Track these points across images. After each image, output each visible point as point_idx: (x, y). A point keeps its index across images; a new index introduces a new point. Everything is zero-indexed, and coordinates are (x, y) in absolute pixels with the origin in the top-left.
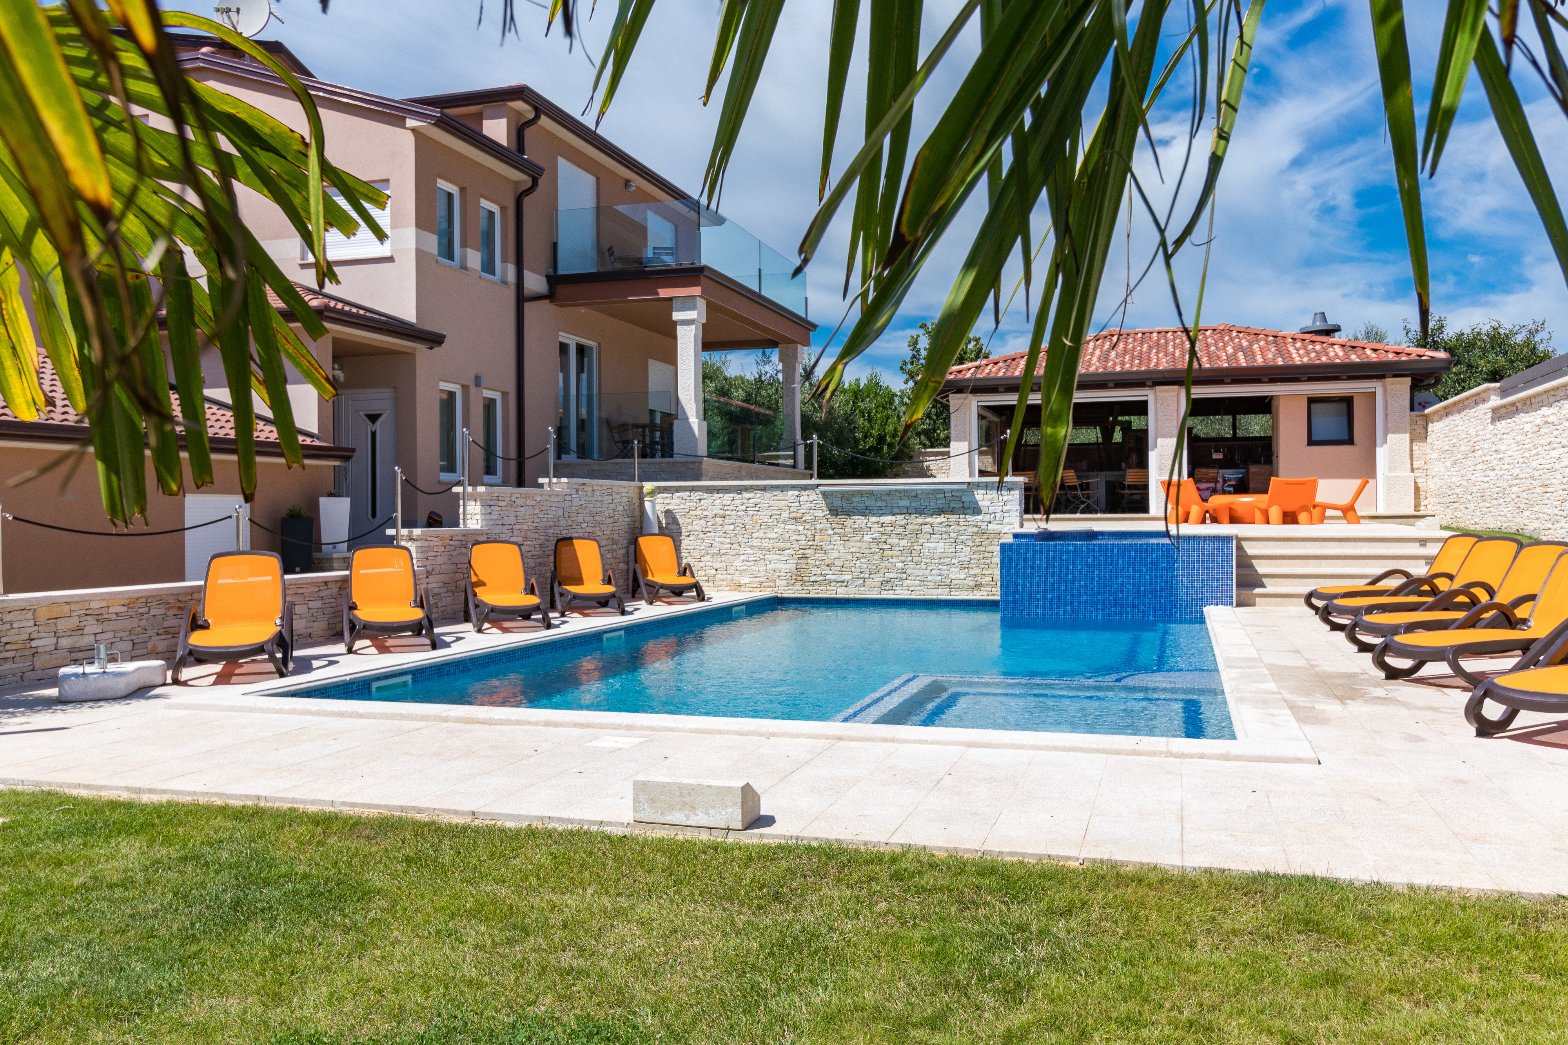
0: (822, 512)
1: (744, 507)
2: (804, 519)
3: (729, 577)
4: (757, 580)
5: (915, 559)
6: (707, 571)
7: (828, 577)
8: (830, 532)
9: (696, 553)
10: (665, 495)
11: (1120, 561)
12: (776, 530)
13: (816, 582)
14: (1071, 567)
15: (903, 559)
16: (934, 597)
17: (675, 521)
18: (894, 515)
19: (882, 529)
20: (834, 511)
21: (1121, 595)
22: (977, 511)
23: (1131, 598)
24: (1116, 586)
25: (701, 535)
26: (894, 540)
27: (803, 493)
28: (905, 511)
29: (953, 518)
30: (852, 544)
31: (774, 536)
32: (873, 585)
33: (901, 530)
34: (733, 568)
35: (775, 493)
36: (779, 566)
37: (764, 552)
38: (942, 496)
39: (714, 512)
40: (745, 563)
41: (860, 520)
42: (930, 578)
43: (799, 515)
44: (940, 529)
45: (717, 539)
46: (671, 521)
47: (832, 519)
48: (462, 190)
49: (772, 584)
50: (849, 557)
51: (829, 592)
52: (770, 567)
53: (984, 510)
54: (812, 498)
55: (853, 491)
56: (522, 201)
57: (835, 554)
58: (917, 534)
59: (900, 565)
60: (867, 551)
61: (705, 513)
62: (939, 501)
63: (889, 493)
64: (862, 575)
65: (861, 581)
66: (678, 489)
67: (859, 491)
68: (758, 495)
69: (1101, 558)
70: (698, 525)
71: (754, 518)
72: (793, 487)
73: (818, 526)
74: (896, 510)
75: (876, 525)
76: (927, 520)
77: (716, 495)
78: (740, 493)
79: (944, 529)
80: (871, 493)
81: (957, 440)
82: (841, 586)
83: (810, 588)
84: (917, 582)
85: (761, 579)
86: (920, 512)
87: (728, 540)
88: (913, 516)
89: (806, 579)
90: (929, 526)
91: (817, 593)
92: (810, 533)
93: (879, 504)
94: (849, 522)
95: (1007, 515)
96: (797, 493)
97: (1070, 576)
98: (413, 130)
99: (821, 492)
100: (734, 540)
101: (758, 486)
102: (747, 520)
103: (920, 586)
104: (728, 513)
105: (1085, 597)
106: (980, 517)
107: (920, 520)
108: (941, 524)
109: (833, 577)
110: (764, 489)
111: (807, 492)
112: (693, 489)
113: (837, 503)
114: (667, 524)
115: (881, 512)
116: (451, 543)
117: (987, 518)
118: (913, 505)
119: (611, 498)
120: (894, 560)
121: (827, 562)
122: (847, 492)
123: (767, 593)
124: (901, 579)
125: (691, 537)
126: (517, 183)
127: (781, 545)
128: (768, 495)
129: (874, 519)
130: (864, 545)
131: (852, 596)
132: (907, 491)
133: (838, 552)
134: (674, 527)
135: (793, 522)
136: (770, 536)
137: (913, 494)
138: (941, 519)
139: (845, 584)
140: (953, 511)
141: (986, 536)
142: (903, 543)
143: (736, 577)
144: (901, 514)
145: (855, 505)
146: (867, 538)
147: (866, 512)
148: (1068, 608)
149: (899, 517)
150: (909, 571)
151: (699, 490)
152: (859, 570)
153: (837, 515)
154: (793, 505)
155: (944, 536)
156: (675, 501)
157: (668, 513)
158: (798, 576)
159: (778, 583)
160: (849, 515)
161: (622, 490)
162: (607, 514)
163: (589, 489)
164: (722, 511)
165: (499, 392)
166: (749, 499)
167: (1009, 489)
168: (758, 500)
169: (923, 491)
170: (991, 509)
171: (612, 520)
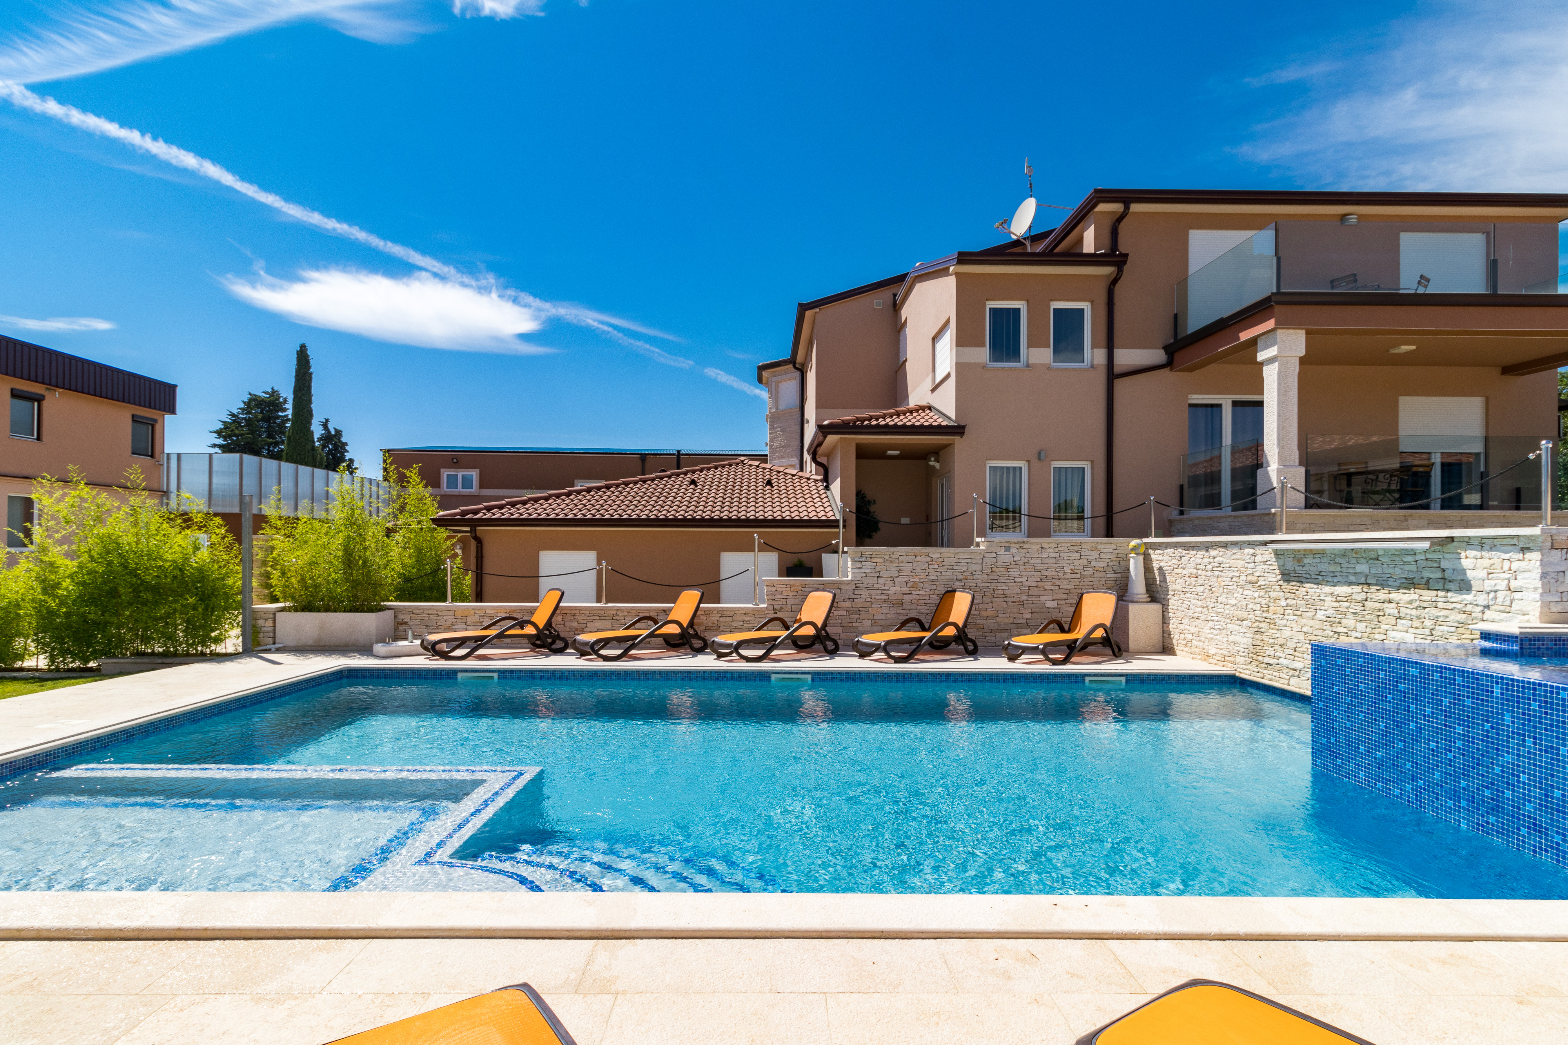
0: (1274, 577)
1: (1210, 567)
2: (1259, 584)
3: (1201, 644)
4: (1221, 652)
6: (1187, 635)
7: (1281, 661)
8: (1284, 603)
10: (1160, 551)
11: (1508, 718)
12: (1235, 595)
13: (1271, 665)
14: (1413, 707)
17: (1165, 579)
18: (1350, 584)
19: (1337, 604)
20: (1286, 576)
21: (1508, 794)
22: (1465, 586)
23: (1529, 807)
24: (1497, 770)
25: (1182, 596)
26: (1350, 622)
27: (1258, 551)
28: (1363, 580)
29: (1428, 595)
30: (1304, 621)
31: (1233, 602)
33: (1358, 608)
34: (1204, 635)
35: (1235, 551)
36: (1238, 638)
37: (1227, 620)
38: (1410, 559)
39: (1190, 571)
40: (1212, 631)
41: (1312, 590)
43: (1254, 579)
44: (1408, 611)
45: (1192, 601)
46: (1162, 578)
47: (1285, 585)
48: (1029, 302)
49: (1233, 660)
50: (1302, 638)
51: (1282, 681)
52: (1231, 638)
53: (1476, 585)
54: (1266, 558)
55: (1305, 550)
56: (1113, 290)
57: (1287, 633)
58: (1380, 615)
61: (1185, 572)
62: (1407, 567)
63: (1344, 553)
68: (1221, 553)
69: (1468, 702)
70: (1179, 585)
71: (1219, 579)
73: (1273, 594)
74: (1352, 579)
75: (1330, 598)
76: (1394, 596)
78: (1207, 551)
79: (1414, 612)
80: (1323, 552)
83: (1265, 671)
85: (1224, 652)
86: (1382, 584)
87: (1200, 603)
88: (1373, 588)
89: (1260, 658)
90: (1394, 605)
91: (1271, 680)
92: (1264, 602)
93: (1332, 568)
94: (1302, 591)
95: (1517, 595)
96: (1252, 551)
97: (1412, 726)
98: (956, 275)
99: (1273, 550)
100: (1204, 603)
101: (1220, 542)
102: (1214, 582)
105: (1437, 775)
106: (1468, 598)
107: (1383, 595)
108: (1411, 603)
110: (1226, 545)
111: (1261, 550)
112: (1176, 546)
113: (1290, 565)
114: (1160, 581)
115: (1335, 580)
117: (1482, 599)
118: (1373, 571)
119: (1079, 554)
121: (1281, 641)
122: (1299, 551)
125: (1176, 597)
126: (1108, 276)
127: (1239, 613)
128: (1229, 553)
129: (1327, 589)
132: (1365, 550)
134: (1163, 585)
135: (1249, 586)
136: (1230, 602)
138: (1412, 595)
139: (1297, 673)
140: (1428, 585)
142: (1361, 626)
143: (1206, 645)
144: (1359, 584)
145: (1306, 568)
146: (1320, 615)
147: (1318, 579)
148: (1409, 787)
149: (1357, 589)
151: (1180, 547)
153: (1289, 581)
154: (1250, 565)
155: (1416, 623)
156: (1165, 558)
157: (1160, 570)
158: (1255, 653)
159: (1238, 659)
160: (1301, 582)
161: (1103, 546)
162: (1068, 569)
163: (1032, 546)
164: (1195, 571)
165: (1089, 463)
166: (1214, 558)
167: (1523, 550)
168: (1221, 559)
169: (1386, 551)
170: (1488, 585)
171: (1078, 576)
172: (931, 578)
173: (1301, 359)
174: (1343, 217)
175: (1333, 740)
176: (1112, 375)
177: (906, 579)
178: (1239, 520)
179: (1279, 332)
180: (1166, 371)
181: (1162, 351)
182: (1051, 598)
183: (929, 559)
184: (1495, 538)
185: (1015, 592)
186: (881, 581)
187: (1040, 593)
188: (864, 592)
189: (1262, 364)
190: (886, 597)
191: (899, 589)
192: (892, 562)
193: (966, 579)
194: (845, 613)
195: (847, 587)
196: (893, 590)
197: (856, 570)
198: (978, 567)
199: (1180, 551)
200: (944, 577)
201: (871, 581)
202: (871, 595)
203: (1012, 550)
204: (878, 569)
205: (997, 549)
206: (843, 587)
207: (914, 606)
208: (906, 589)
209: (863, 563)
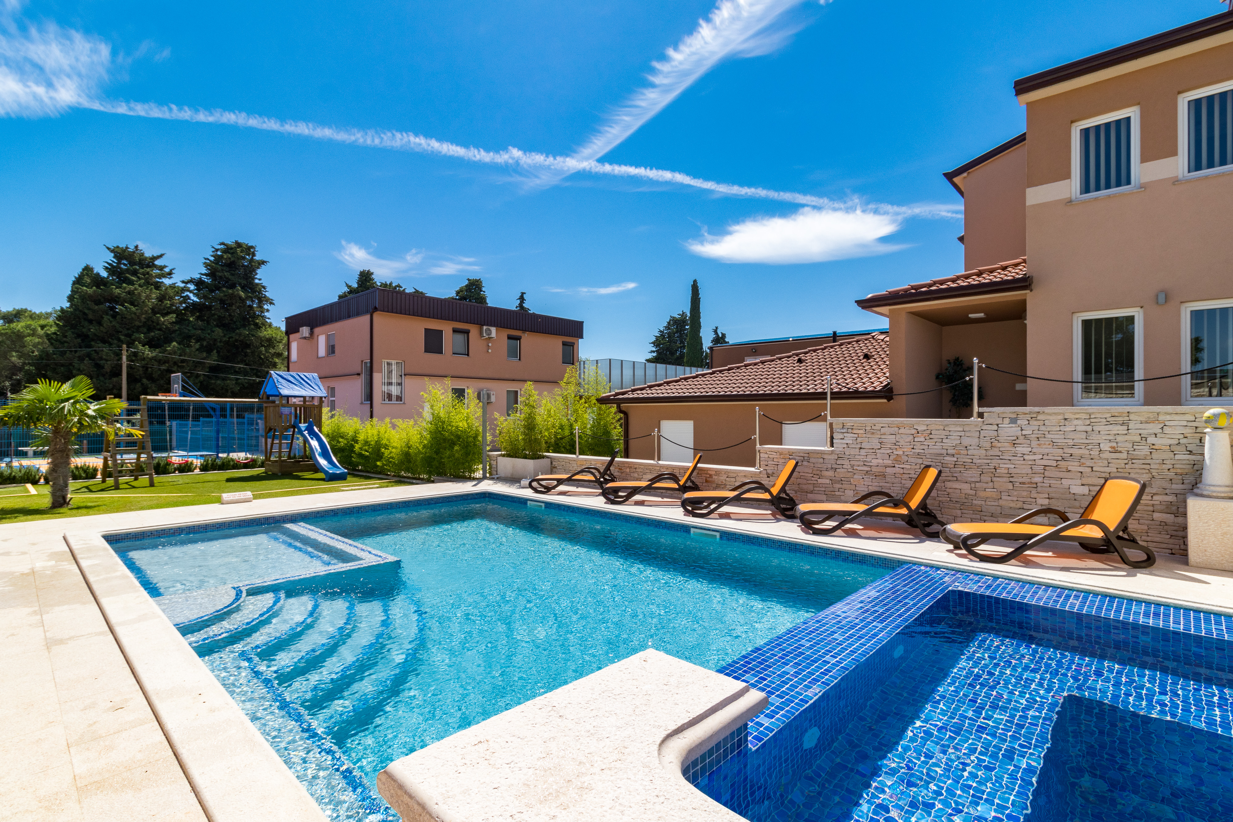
161: (1168, 417)
162: (1105, 446)
163: (1051, 418)
171: (1124, 455)
172: (917, 451)
177: (889, 451)
182: (1079, 482)
183: (914, 431)
185: (1024, 472)
187: (1061, 475)
188: (846, 462)
190: (869, 469)
191: (881, 461)
192: (873, 433)
193: (959, 454)
194: (828, 481)
195: (830, 457)
196: (875, 462)
197: (838, 441)
198: (975, 441)
200: (931, 451)
201: (853, 452)
202: (852, 466)
203: (1019, 422)
204: (859, 440)
205: (999, 421)
206: (825, 456)
207: (897, 480)
208: (889, 462)
209: (845, 435)
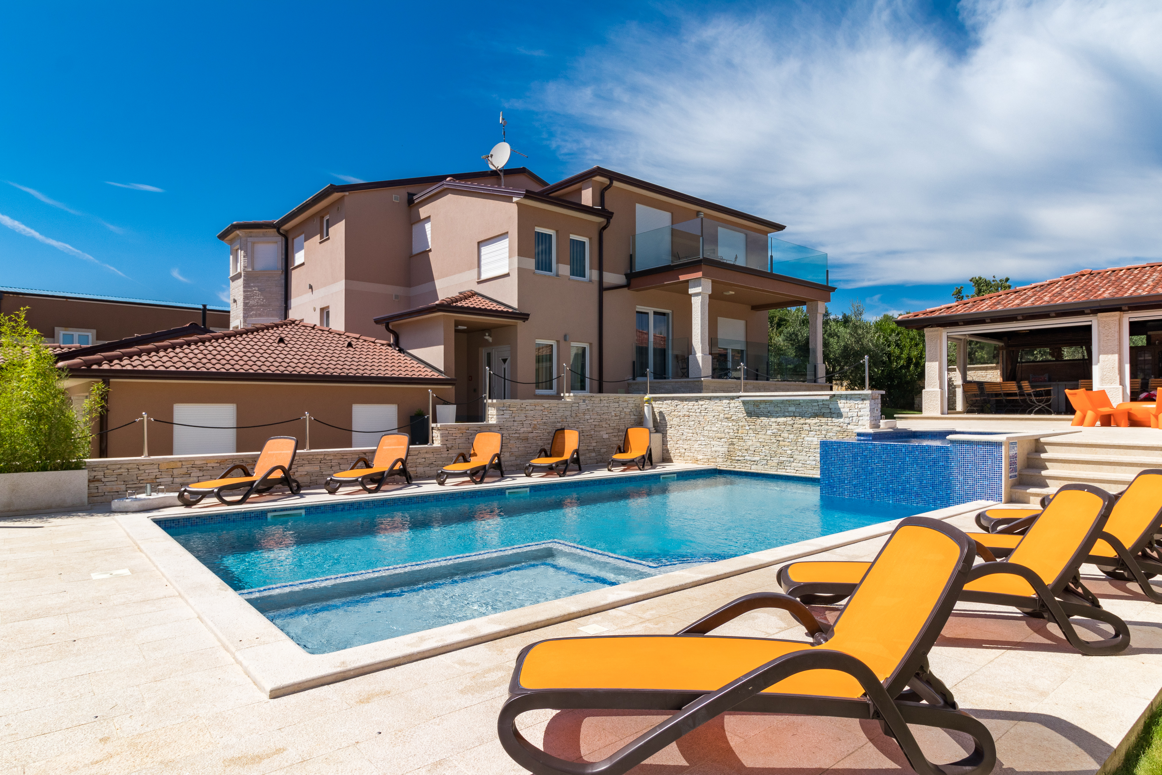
0: (742, 415)
1: (699, 411)
2: (732, 418)
3: (692, 454)
4: (706, 457)
5: (799, 448)
6: (681, 450)
7: (746, 458)
8: (747, 428)
9: (675, 439)
10: (659, 402)
11: (907, 459)
12: (716, 425)
13: (739, 460)
14: (869, 461)
15: (791, 448)
16: (811, 476)
17: (664, 419)
18: (785, 417)
19: (778, 427)
20: (750, 414)
21: (907, 486)
22: (840, 415)
23: (915, 488)
24: (904, 478)
25: (677, 428)
26: (785, 435)
27: (732, 401)
28: (792, 414)
29: (824, 420)
30: (760, 436)
31: (715, 429)
32: (772, 465)
33: (790, 428)
34: (694, 449)
35: (716, 402)
36: (718, 449)
37: (710, 440)
38: (816, 404)
39: (684, 413)
40: (700, 446)
41: (765, 420)
42: (808, 462)
43: (729, 416)
44: (815, 428)
45: (685, 430)
46: (662, 418)
47: (749, 418)
48: (557, 232)
49: (715, 460)
50: (758, 445)
51: (747, 468)
52: (713, 449)
53: (844, 415)
54: (736, 405)
55: (761, 401)
56: (602, 233)
57: (750, 443)
58: (801, 430)
59: (789, 452)
60: (769, 441)
61: (679, 414)
62: (814, 408)
63: (783, 402)
64: (766, 458)
65: (765, 462)
66: (666, 399)
67: (764, 401)
68: (707, 403)
69: (892, 456)
70: (675, 421)
71: (705, 417)
72: (726, 398)
73: (740, 424)
74: (787, 414)
75: (774, 424)
76: (807, 421)
77: (685, 402)
78: (697, 402)
79: (817, 428)
80: (771, 401)
81: (930, 361)
82: (753, 464)
83: (736, 464)
84: (800, 465)
85: (708, 457)
86: (802, 415)
87: (691, 431)
88: (797, 418)
89: (733, 458)
90: (807, 425)
91: (740, 468)
92: (735, 428)
93: (776, 409)
94: (759, 421)
95: (861, 418)
96: (728, 401)
97: (869, 468)
98: (517, 203)
99: (741, 401)
100: (694, 431)
101: (706, 397)
102: (701, 418)
103: (802, 467)
104: (691, 414)
105: (880, 485)
106: (842, 420)
107: (802, 421)
108: (816, 424)
109: (748, 458)
110: (710, 398)
111: (734, 401)
112: (673, 399)
113: (751, 408)
114: (660, 420)
115: (777, 415)
116: (467, 431)
117: (847, 420)
118: (797, 410)
119: (618, 404)
120: (785, 449)
121: (746, 447)
122: (757, 401)
123: (712, 466)
124: (790, 462)
125: (673, 429)
126: (600, 223)
127: (719, 435)
128: (712, 402)
129: (773, 420)
130: (768, 437)
131: (759, 471)
132: (794, 400)
133: (752, 441)
134: (663, 422)
135: (726, 420)
136: (713, 429)
137: (798, 403)
138: (816, 420)
139: (756, 463)
140: (823, 415)
141: (846, 434)
142: (791, 436)
143: (695, 455)
144: (790, 416)
145: (761, 409)
146: (769, 432)
147: (769, 415)
148: (868, 492)
149: (789, 419)
150: (795, 457)
151: (676, 399)
152: (764, 454)
153: (751, 417)
154: (726, 409)
155: (818, 433)
156: (664, 406)
157: (661, 413)
158: (729, 456)
159: (718, 460)
160: (758, 417)
161: (629, 399)
162: (613, 413)
163: (596, 399)
164: (688, 413)
165: (588, 344)
166: (702, 405)
167: (863, 400)
168: (707, 406)
169: (804, 401)
170: (850, 414)
171: (618, 418)
172: (544, 421)
173: (709, 295)
174: (698, 213)
175: (831, 481)
176: (602, 289)
177: (530, 422)
178: (679, 384)
179: (702, 279)
180: (626, 289)
181: (624, 276)
182: (605, 432)
183: (543, 408)
184: (851, 395)
185: (588, 429)
186: (516, 424)
187: (600, 429)
188: (505, 432)
189: (691, 295)
190: (518, 435)
191: (526, 429)
192: (522, 410)
193: (563, 421)
196: (522, 430)
197: (500, 416)
198: (569, 413)
199: (676, 402)
200: (551, 421)
201: (509, 424)
202: (509, 435)
203: (586, 401)
204: (514, 415)
205: (579, 401)
208: (530, 429)
209: (505, 411)
